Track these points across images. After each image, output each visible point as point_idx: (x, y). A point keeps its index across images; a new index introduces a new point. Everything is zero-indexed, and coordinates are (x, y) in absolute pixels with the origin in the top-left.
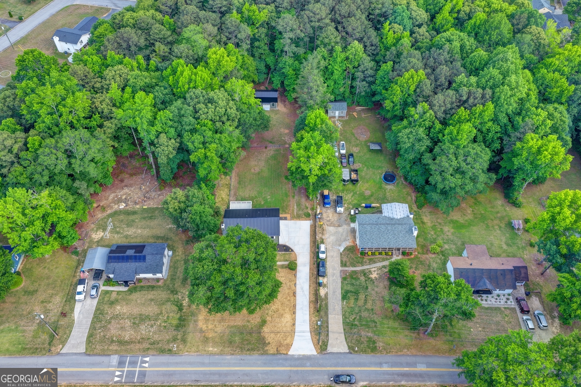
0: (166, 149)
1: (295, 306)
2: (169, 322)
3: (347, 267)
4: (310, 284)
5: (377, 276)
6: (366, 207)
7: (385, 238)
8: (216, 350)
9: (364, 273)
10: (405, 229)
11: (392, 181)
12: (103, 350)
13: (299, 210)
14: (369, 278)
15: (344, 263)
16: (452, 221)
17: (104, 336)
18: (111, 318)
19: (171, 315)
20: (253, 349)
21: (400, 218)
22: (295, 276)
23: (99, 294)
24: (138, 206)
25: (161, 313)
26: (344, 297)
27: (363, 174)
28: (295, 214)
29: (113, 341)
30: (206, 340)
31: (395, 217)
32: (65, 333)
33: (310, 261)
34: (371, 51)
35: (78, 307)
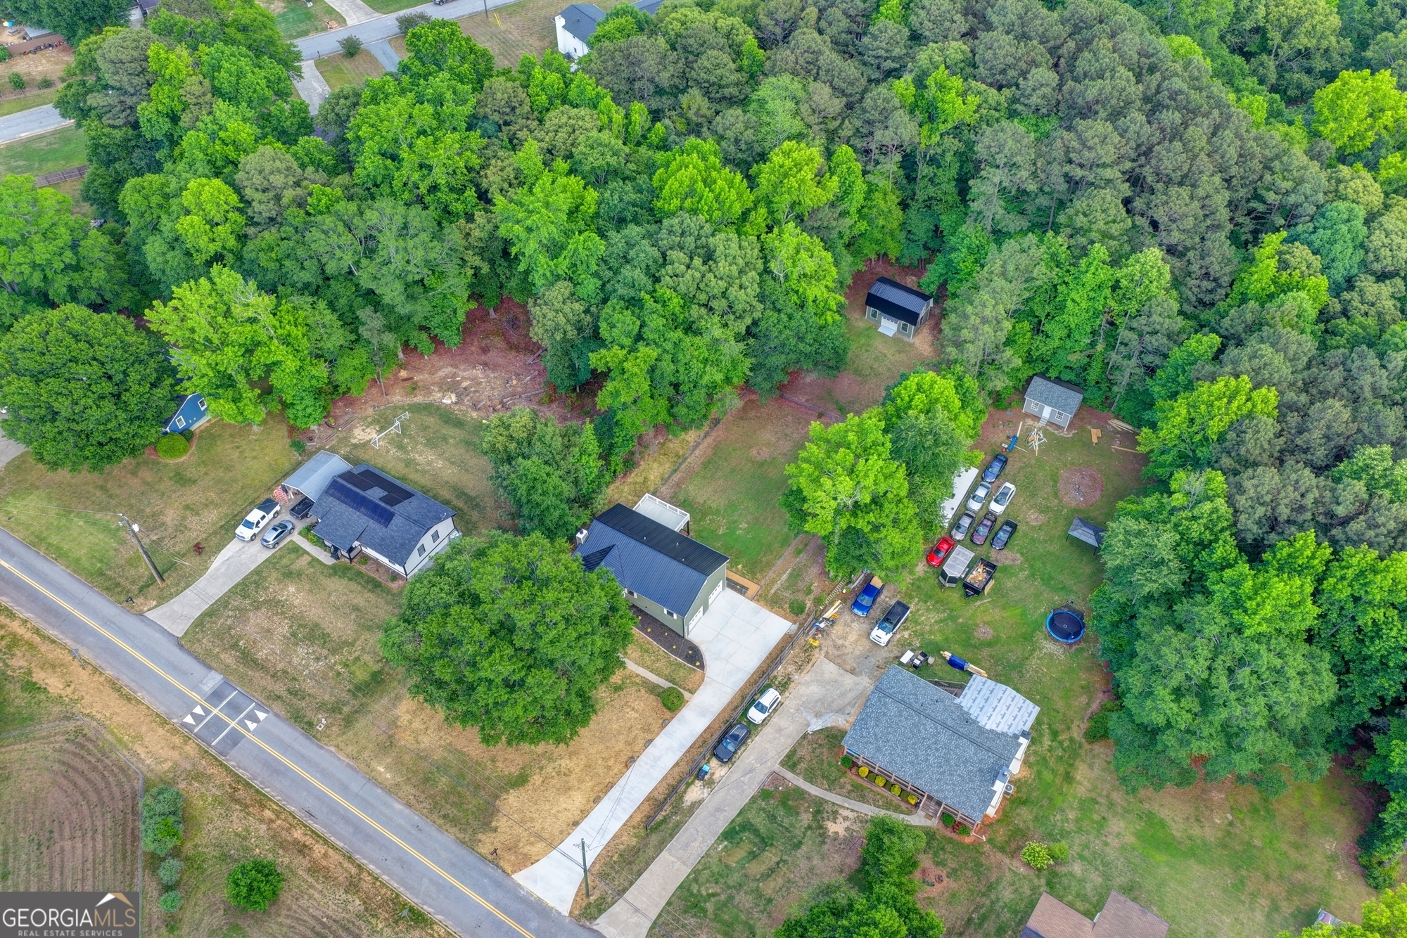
0: (551, 315)
1: (610, 786)
2: (353, 668)
3: (793, 772)
4: (681, 759)
5: (842, 833)
6: (952, 663)
7: (917, 756)
8: (388, 776)
9: (820, 810)
10: (981, 761)
11: (1066, 636)
12: (208, 652)
13: (787, 588)
14: (821, 827)
15: (795, 759)
16: (1149, 817)
17: (230, 628)
18: (265, 602)
19: (366, 657)
20: (454, 821)
21: (992, 731)
22: (663, 726)
23: (282, 545)
24: (475, 415)
25: (352, 644)
26: (730, 834)
27: (1009, 584)
28: (772, 591)
29: (235, 646)
30: (387, 745)
31: (983, 721)
32: (177, 584)
33: (724, 710)
34: (1195, 290)
35: (232, 548)
